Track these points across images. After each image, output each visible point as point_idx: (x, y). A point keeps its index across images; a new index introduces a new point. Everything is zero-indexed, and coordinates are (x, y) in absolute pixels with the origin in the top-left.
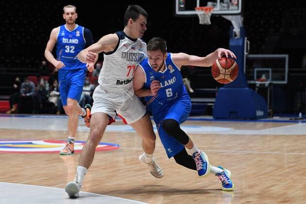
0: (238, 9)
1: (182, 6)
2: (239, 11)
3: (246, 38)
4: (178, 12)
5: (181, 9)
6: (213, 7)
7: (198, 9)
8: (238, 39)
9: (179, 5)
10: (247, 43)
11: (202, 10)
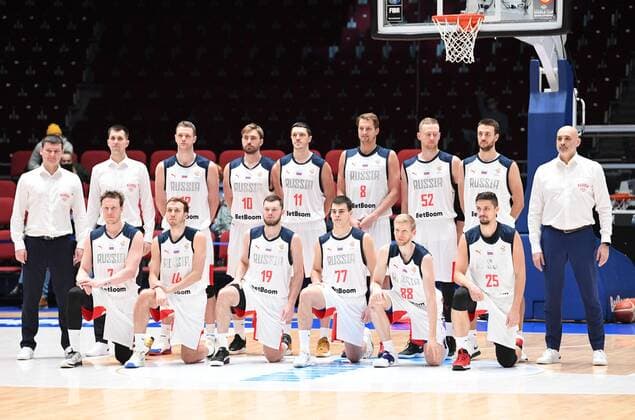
0: (555, 18)
1: (396, 10)
2: (558, 24)
3: (576, 91)
4: (385, 29)
5: (391, 19)
6: (482, 10)
7: (441, 19)
8: (552, 94)
9: (387, 9)
10: (579, 103)
11: (452, 22)
